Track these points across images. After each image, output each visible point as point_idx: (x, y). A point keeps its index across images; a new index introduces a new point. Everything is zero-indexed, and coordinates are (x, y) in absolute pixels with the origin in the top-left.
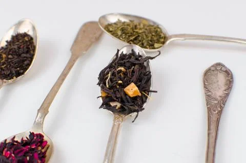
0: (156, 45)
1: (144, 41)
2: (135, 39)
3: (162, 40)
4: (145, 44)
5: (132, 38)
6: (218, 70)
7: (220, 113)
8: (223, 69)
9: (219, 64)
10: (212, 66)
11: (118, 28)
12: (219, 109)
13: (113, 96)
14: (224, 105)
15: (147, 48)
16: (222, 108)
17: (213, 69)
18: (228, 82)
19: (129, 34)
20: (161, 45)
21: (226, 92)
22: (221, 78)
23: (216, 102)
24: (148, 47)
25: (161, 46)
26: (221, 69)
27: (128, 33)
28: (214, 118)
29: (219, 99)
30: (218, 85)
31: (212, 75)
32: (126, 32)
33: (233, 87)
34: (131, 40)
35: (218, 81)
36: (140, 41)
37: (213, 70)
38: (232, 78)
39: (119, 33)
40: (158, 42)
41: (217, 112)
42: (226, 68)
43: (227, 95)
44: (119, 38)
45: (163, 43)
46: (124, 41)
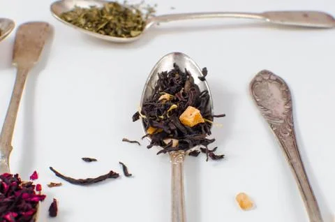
0: (133, 33)
1: (117, 29)
2: (106, 27)
3: (140, 26)
4: (120, 33)
5: (102, 26)
6: (266, 80)
7: (293, 134)
8: (272, 77)
9: (265, 72)
10: (257, 76)
11: (79, 16)
12: (290, 130)
13: (166, 129)
14: (293, 123)
15: (122, 37)
16: (292, 128)
17: (258, 79)
18: (285, 93)
19: (97, 22)
20: (139, 32)
21: (288, 107)
22: (275, 90)
23: (282, 122)
24: (123, 35)
25: (139, 34)
26: (269, 79)
27: (94, 21)
28: (289, 143)
29: (284, 116)
30: (274, 99)
31: (261, 88)
32: (92, 19)
33: (293, 98)
34: (101, 29)
35: (272, 95)
36: (112, 29)
37: (261, 82)
38: (287, 88)
39: (83, 21)
40: (135, 28)
41: (288, 134)
42: (274, 75)
43: (291, 110)
44: (84, 28)
45: (141, 29)
46: (92, 31)
